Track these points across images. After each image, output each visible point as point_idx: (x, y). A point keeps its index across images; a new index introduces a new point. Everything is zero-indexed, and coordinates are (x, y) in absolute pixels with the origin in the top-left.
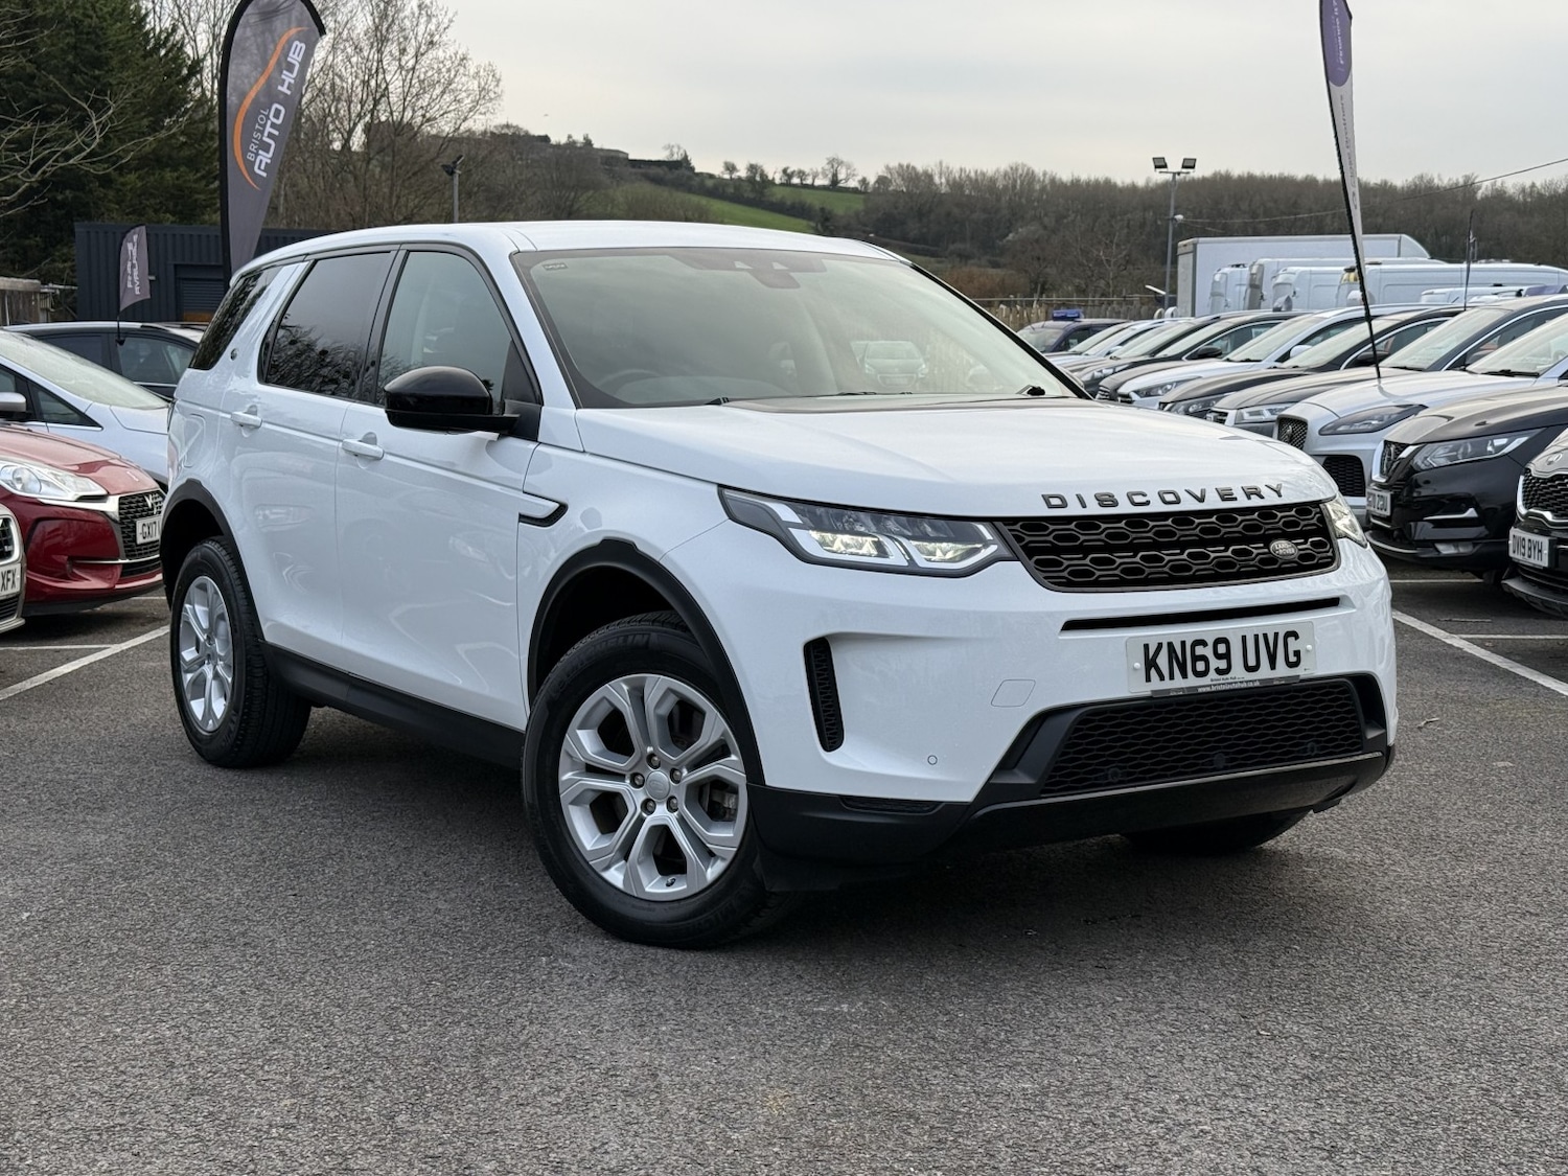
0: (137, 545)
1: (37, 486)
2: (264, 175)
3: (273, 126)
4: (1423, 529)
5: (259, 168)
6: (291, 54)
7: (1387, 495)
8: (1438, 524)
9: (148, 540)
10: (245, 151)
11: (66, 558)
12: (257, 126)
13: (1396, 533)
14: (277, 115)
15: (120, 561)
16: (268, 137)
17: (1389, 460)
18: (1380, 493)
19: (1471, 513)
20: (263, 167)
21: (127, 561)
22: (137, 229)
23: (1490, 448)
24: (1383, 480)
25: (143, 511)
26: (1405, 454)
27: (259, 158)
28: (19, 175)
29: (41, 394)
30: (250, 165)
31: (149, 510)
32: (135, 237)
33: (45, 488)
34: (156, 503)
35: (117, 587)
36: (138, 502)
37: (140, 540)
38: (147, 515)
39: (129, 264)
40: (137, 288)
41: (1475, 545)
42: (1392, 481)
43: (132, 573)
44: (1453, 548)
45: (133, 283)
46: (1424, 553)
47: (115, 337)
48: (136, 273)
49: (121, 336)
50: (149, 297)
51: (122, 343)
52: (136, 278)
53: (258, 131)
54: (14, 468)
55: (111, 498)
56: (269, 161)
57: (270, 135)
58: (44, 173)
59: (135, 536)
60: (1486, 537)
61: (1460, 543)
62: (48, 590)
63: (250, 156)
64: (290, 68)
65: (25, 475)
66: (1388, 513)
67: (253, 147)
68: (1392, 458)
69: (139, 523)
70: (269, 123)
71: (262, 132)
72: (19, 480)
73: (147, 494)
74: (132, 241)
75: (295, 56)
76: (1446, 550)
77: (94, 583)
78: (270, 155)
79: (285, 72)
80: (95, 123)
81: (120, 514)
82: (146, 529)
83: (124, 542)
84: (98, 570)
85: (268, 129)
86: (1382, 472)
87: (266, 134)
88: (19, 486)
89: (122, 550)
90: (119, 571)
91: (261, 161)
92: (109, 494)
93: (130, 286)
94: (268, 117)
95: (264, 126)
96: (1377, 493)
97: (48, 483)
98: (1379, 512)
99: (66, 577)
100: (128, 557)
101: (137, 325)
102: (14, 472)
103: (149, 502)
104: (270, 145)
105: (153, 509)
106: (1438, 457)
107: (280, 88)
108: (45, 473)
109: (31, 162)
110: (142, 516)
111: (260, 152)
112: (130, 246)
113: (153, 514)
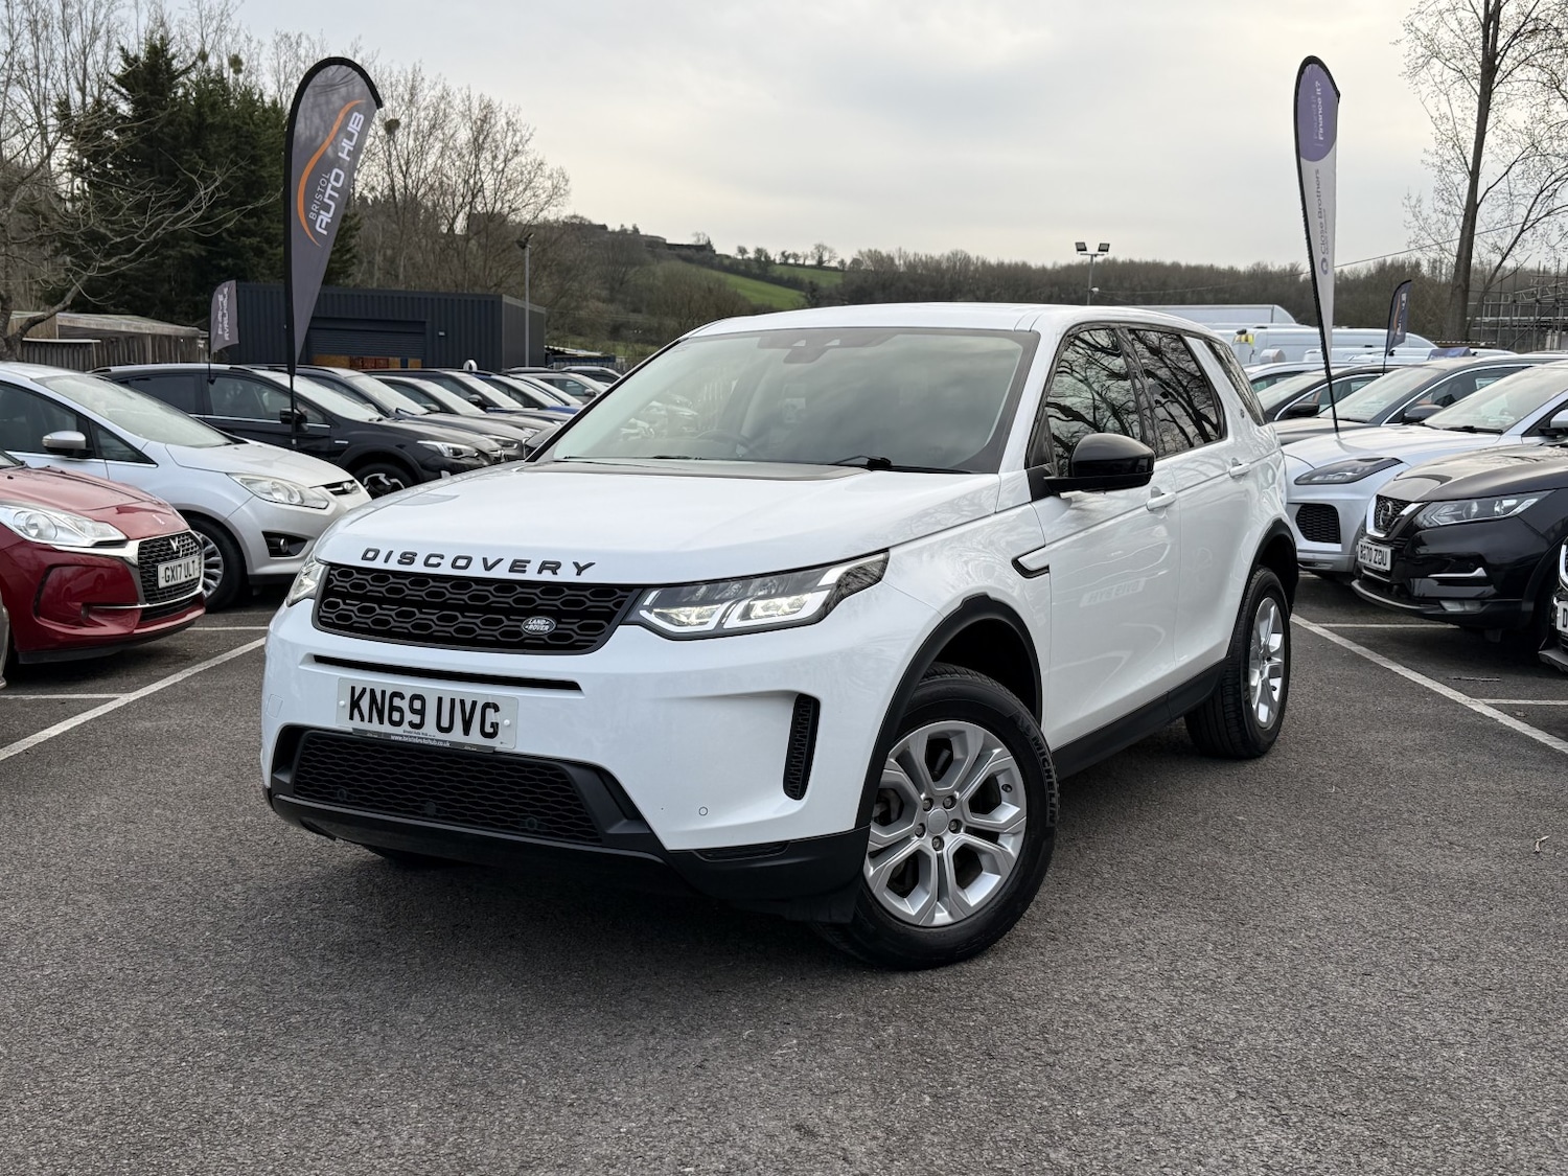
0: (159, 589)
1: (52, 532)
2: (325, 233)
3: (333, 188)
4: (1425, 586)
5: (320, 227)
6: (351, 124)
7: (1387, 551)
8: (1442, 581)
9: (170, 583)
10: (307, 210)
11: (80, 604)
12: (319, 189)
13: (1395, 587)
14: (337, 180)
15: (139, 606)
16: (329, 198)
17: (1385, 515)
18: (1378, 548)
19: (1479, 572)
20: (323, 226)
21: (148, 605)
22: (228, 283)
23: (1497, 509)
24: (1382, 536)
25: (167, 554)
26: (1405, 512)
27: (320, 217)
28: (135, 236)
29: (100, 433)
30: (311, 224)
31: (174, 553)
32: (226, 290)
33: (61, 534)
34: (183, 546)
35: (136, 631)
36: (162, 545)
37: (162, 583)
38: (172, 559)
39: (220, 314)
40: (226, 335)
41: (1483, 604)
42: (1391, 537)
43: (155, 616)
44: (1458, 606)
45: (223, 330)
46: (1428, 610)
47: (206, 377)
48: (226, 322)
49: (211, 376)
50: (237, 342)
51: (212, 382)
52: (226, 326)
53: (320, 192)
54: (28, 514)
55: (130, 542)
56: (329, 221)
57: (331, 197)
58: (158, 234)
59: (157, 580)
60: (1495, 596)
61: (1466, 602)
62: (60, 637)
63: (312, 216)
64: (350, 136)
65: (42, 522)
66: (1388, 567)
67: (315, 208)
68: (1390, 513)
69: (161, 568)
70: (330, 186)
71: (324, 194)
72: (35, 526)
73: (173, 538)
74: (222, 293)
75: (354, 126)
76: (1451, 608)
77: (111, 629)
78: (331, 215)
79: (345, 140)
80: (202, 193)
81: (139, 559)
82: (169, 573)
83: (144, 587)
84: (115, 615)
85: (329, 191)
86: (1377, 526)
87: (327, 196)
88: (34, 532)
89: (141, 594)
90: (138, 617)
91: (322, 220)
92: (128, 539)
93: (220, 332)
94: (329, 181)
95: (325, 188)
96: (1374, 547)
97: (62, 528)
98: (1377, 566)
99: (81, 625)
100: (148, 601)
101: (227, 367)
102: (29, 517)
103: (174, 545)
104: (331, 206)
105: (179, 552)
106: (1443, 516)
107: (340, 154)
108: (61, 518)
109: (146, 225)
110: (165, 560)
111: (322, 212)
112: (221, 298)
113: (178, 557)
